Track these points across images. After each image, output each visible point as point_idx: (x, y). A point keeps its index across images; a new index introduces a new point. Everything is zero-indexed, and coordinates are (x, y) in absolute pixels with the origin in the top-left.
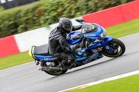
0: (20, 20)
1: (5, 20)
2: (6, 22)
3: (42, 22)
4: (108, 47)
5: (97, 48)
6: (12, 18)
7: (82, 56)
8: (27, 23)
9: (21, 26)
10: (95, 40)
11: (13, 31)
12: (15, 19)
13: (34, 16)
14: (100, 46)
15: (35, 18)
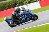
0: (17, 2)
1: (12, 2)
2: (12, 3)
3: (25, 3)
4: (32, 17)
5: (29, 17)
6: (14, 2)
7: (23, 20)
8: (20, 4)
9: (17, 5)
10: (29, 15)
11: (15, 6)
12: (16, 2)
13: (22, 1)
14: (30, 17)
15: (22, 2)
